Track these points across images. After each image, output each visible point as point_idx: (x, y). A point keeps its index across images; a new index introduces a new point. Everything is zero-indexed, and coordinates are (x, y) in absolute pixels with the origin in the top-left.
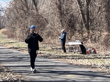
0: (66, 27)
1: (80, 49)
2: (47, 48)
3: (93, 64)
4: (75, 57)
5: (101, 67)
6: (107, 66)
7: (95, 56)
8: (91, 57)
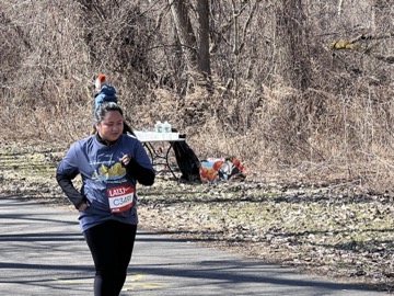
0: (111, 66)
1: (172, 159)
2: (29, 156)
3: (231, 225)
4: (154, 197)
5: (269, 237)
6: (292, 235)
7: (238, 189)
8: (223, 196)
